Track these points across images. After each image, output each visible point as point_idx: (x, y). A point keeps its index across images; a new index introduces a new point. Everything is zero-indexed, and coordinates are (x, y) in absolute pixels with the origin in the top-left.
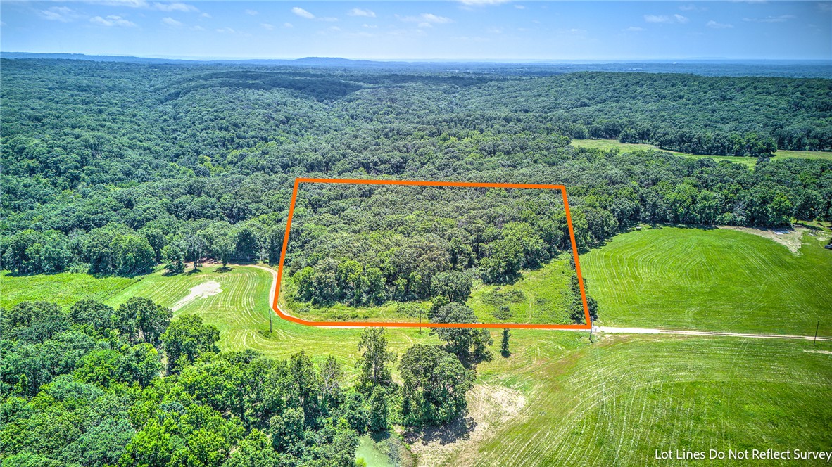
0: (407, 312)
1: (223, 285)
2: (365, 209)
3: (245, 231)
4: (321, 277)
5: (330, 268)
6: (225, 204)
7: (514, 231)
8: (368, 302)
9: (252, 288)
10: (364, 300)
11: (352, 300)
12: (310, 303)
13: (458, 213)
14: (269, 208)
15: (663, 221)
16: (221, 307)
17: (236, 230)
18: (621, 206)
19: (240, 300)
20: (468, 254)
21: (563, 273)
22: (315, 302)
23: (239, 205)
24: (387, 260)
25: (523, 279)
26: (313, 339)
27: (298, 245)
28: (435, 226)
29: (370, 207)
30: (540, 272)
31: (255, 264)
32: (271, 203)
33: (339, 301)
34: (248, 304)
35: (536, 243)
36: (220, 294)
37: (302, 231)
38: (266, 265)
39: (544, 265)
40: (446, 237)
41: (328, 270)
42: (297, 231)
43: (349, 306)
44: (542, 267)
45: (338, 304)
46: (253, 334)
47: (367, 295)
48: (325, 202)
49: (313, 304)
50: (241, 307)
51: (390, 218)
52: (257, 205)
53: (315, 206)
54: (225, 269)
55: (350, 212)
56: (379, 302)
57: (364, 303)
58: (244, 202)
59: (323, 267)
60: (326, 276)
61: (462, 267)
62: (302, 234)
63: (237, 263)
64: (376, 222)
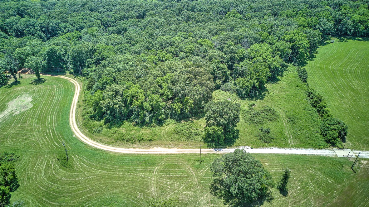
0: (185, 134)
1: (34, 98)
2: (141, 29)
3: (52, 50)
4: (109, 103)
5: (117, 93)
6: (41, 24)
7: (260, 53)
8: (151, 122)
9: (56, 103)
10: (147, 120)
11: (137, 120)
12: (102, 122)
13: (211, 34)
14: (74, 27)
15: (345, 35)
16: (28, 126)
17: (47, 47)
18: (324, 26)
19: (46, 118)
20: (224, 72)
21: (297, 86)
22: (107, 121)
23: (51, 24)
24: (165, 85)
25: (269, 93)
26: (105, 169)
27: (93, 62)
28: (198, 47)
29: (145, 27)
30: (279, 85)
31: (63, 75)
32: (74, 23)
33: (127, 120)
34: (51, 122)
35: (277, 62)
36: (31, 109)
37: (95, 50)
38: (72, 75)
39: (280, 78)
40: (207, 57)
41: (115, 96)
42: (91, 50)
43: (135, 125)
44: (279, 80)
45: (126, 123)
46: (52, 161)
47: (150, 114)
48: (113, 22)
49: (106, 123)
50: (45, 126)
51: (161, 39)
52: (65, 24)
53: (106, 25)
54: (39, 81)
55: (131, 33)
56: (160, 122)
57: (147, 123)
58: (55, 21)
59: (111, 93)
60: (113, 102)
61: (220, 82)
62: (95, 53)
63: (50, 74)
64: (151, 43)
